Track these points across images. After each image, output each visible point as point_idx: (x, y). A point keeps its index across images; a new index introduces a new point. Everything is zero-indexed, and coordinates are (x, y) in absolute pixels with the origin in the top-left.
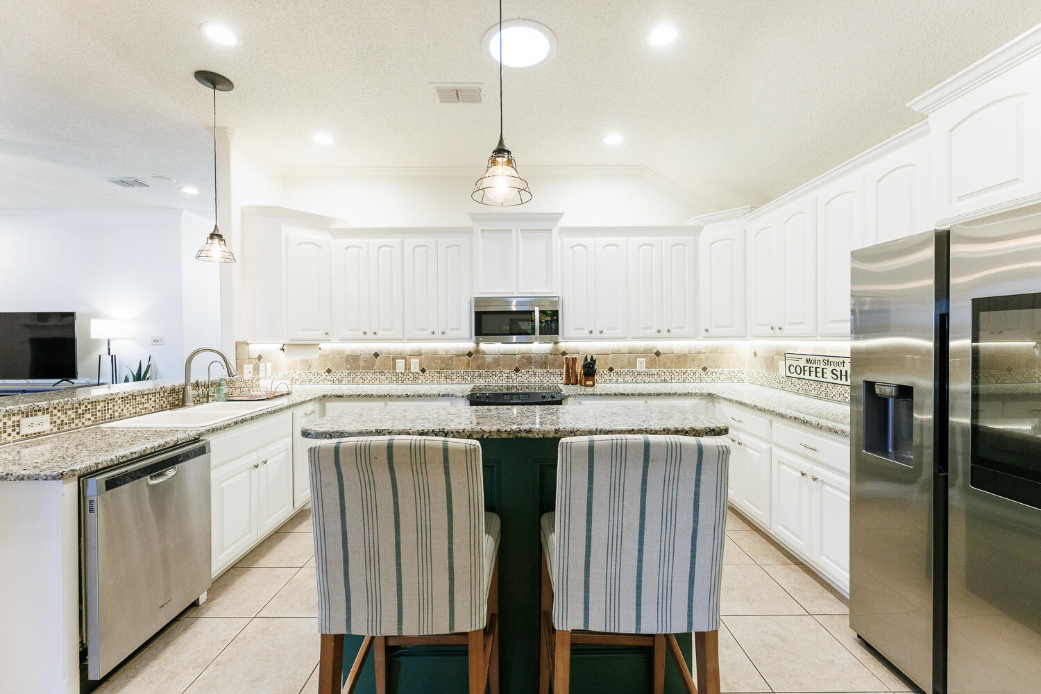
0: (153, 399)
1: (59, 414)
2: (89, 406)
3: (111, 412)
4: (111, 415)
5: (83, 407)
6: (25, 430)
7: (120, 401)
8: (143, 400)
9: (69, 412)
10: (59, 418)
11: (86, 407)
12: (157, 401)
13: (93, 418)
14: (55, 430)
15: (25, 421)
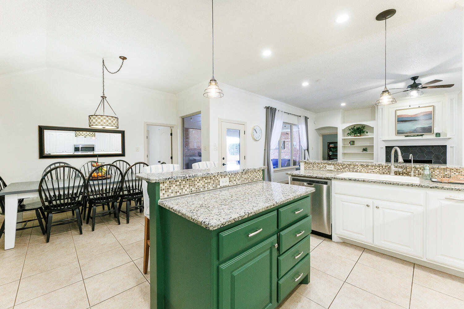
0: (378, 168)
1: (337, 166)
2: (347, 166)
3: (356, 169)
4: (356, 170)
5: (345, 166)
6: (327, 169)
7: (360, 166)
8: (372, 168)
9: (340, 166)
10: (337, 167)
11: (346, 166)
12: (381, 170)
13: (349, 170)
14: (336, 170)
15: (327, 166)
